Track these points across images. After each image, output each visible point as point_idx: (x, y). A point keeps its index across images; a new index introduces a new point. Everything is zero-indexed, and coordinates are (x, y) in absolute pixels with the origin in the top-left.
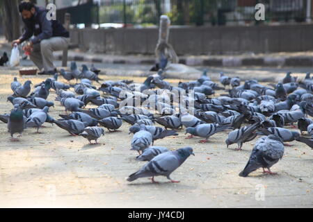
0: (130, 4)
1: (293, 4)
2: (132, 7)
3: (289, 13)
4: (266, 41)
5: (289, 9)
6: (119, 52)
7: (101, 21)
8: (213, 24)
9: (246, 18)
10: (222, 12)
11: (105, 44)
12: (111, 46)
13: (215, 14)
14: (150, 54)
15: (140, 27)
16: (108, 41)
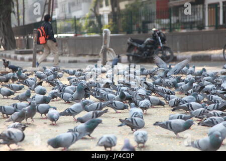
0: (79, 19)
1: (196, 16)
2: (81, 21)
3: (193, 23)
4: (178, 44)
5: (193, 20)
6: (73, 55)
7: (58, 32)
8: (139, 32)
9: (162, 27)
10: (145, 23)
11: (62, 49)
12: (66, 50)
13: (140, 24)
14: (95, 55)
15: (86, 35)
16: (64, 47)
